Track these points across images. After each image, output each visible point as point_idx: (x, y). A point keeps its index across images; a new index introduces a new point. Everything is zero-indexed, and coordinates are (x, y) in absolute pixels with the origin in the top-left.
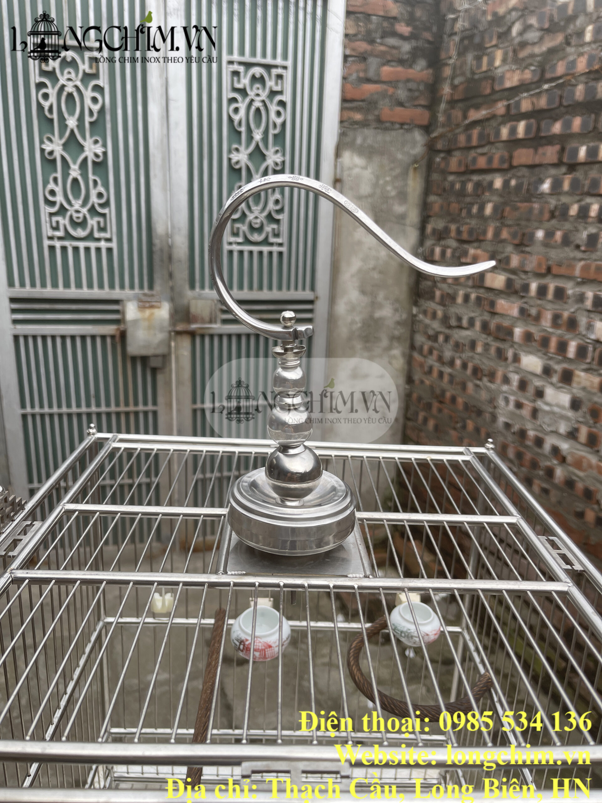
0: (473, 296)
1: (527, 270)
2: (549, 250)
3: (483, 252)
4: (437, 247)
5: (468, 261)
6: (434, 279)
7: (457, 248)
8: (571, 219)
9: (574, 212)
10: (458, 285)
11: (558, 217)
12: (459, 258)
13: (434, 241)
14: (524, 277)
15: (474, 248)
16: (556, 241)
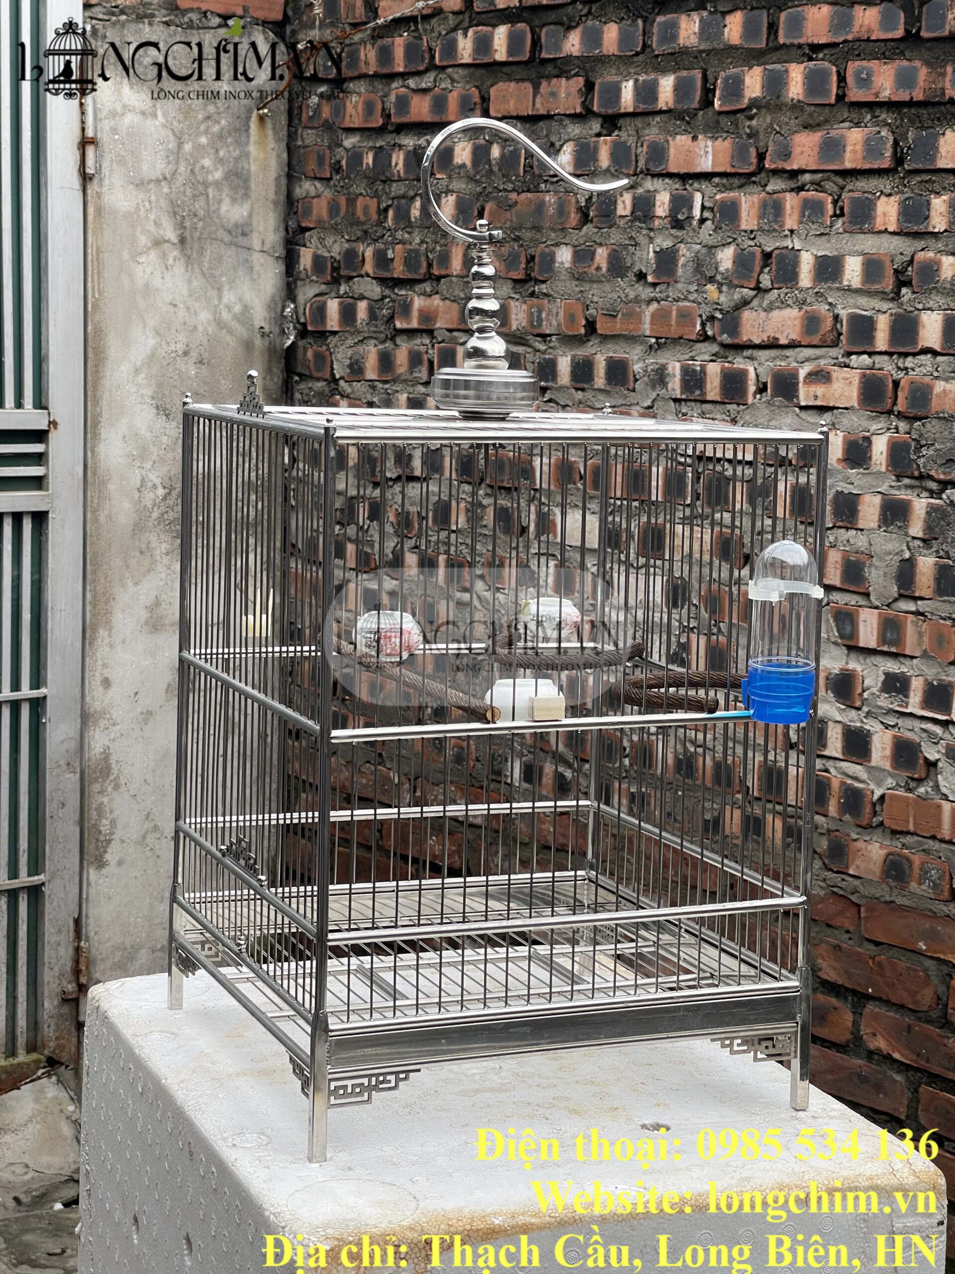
1: (548, 332)
2: (587, 287)
3: (447, 302)
4: (332, 298)
5: (414, 324)
6: (333, 375)
7: (383, 298)
8: (622, 223)
9: (625, 208)
10: (394, 381)
11: (595, 220)
12: (391, 319)
13: (323, 287)
14: (543, 347)
15: (424, 294)
16: (598, 268)
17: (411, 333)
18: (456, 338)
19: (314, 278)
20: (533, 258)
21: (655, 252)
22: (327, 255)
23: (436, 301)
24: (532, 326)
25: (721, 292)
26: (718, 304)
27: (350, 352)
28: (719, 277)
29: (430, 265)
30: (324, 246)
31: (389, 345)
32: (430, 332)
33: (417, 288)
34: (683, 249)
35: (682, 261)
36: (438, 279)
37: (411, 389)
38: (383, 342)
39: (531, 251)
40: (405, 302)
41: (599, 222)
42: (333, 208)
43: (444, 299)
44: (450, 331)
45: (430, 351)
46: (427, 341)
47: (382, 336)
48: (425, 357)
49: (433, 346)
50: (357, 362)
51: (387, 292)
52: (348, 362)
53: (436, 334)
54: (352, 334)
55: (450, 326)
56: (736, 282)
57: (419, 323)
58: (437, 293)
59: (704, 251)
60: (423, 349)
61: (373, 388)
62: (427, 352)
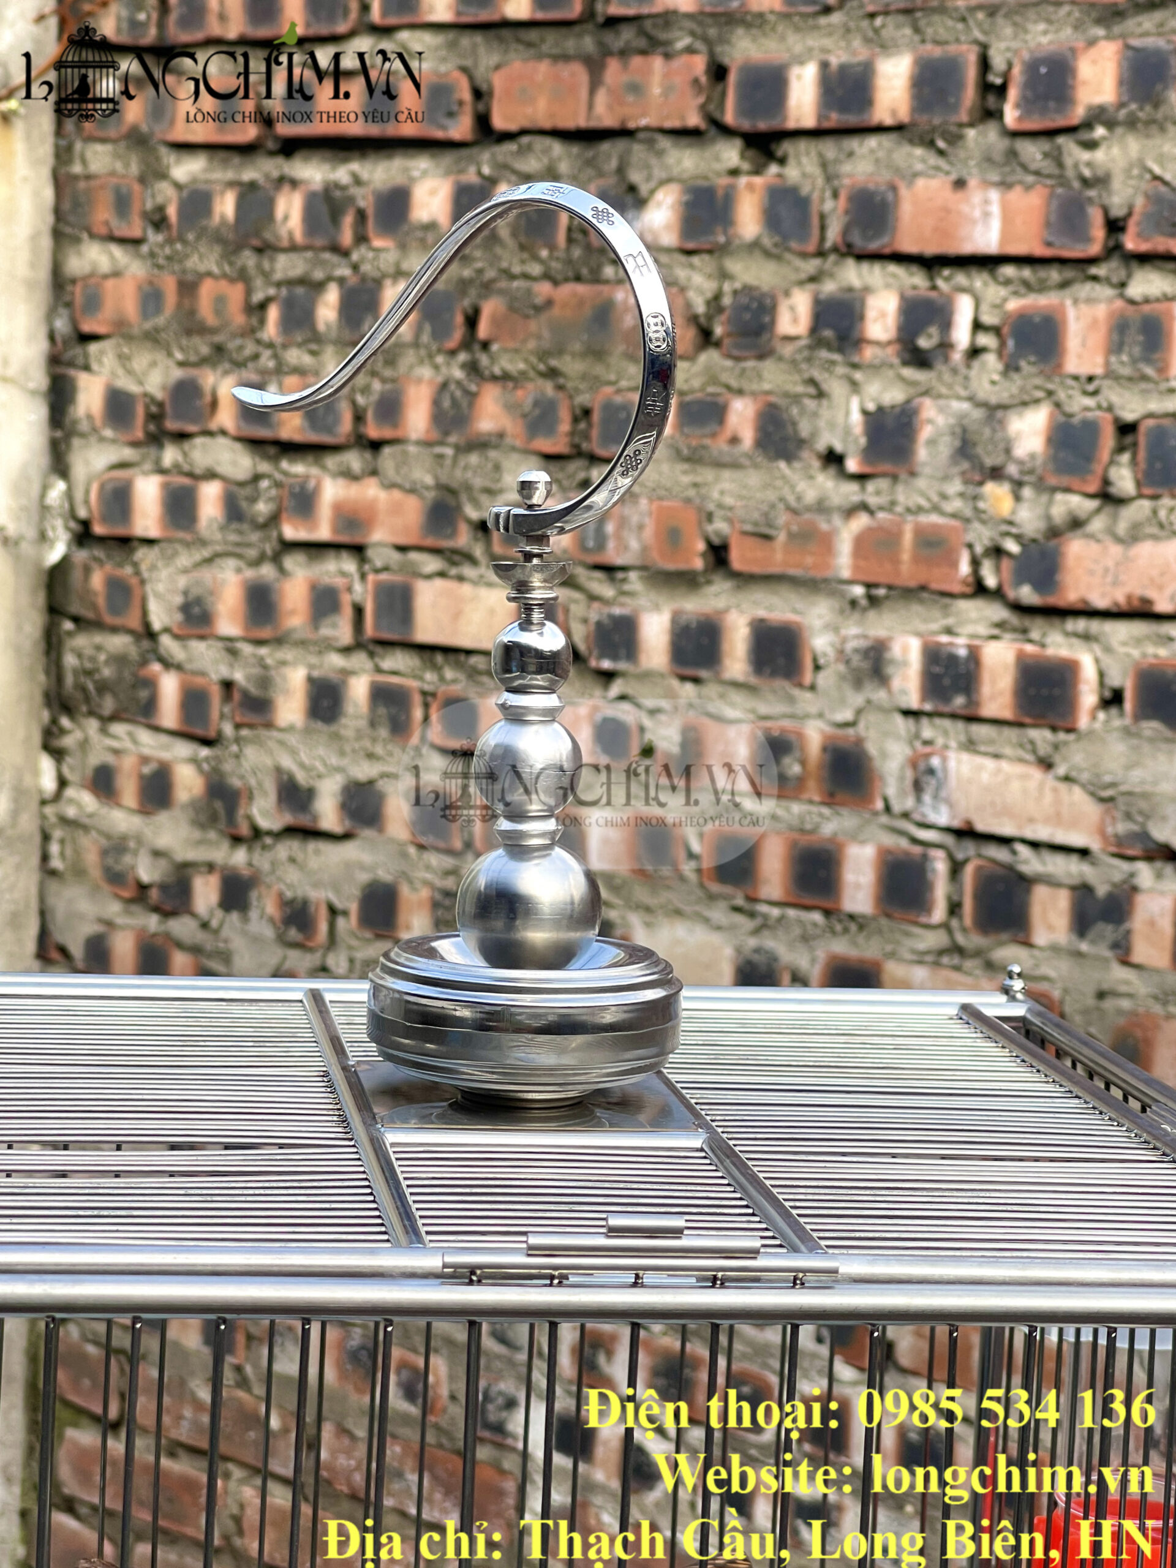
0: (359, 689)
1: (619, 561)
2: (707, 474)
3: (397, 494)
4: (146, 474)
5: (324, 532)
6: (147, 625)
7: (257, 478)
8: (787, 350)
9: (795, 320)
10: (279, 641)
11: (727, 342)
12: (274, 519)
13: (128, 453)
14: (607, 591)
15: (349, 475)
16: (735, 440)
17: (315, 549)
18: (412, 564)
19: (108, 433)
20: (587, 412)
21: (865, 412)
22: (134, 388)
23: (371, 491)
24: (584, 549)
25: (1018, 498)
26: (1010, 523)
27: (182, 582)
28: (1012, 470)
29: (359, 418)
30: (130, 372)
31: (267, 571)
32: (358, 550)
33: (332, 461)
34: (929, 410)
35: (926, 433)
36: (375, 446)
37: (314, 660)
38: (257, 563)
39: (583, 399)
40: (303, 487)
41: (737, 346)
42: (151, 298)
43: (391, 486)
44: (402, 549)
45: (358, 587)
46: (350, 565)
47: (252, 553)
48: (346, 600)
49: (363, 576)
50: (199, 601)
51: (264, 467)
52: (179, 600)
53: (370, 553)
54: (187, 545)
55: (402, 541)
56: (1053, 481)
57: (335, 530)
58: (374, 473)
59: (978, 414)
60: (339, 582)
61: (233, 652)
62: (349, 589)
